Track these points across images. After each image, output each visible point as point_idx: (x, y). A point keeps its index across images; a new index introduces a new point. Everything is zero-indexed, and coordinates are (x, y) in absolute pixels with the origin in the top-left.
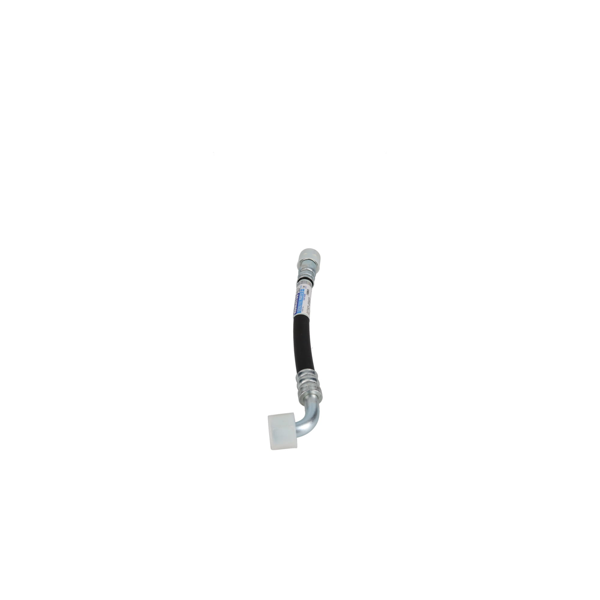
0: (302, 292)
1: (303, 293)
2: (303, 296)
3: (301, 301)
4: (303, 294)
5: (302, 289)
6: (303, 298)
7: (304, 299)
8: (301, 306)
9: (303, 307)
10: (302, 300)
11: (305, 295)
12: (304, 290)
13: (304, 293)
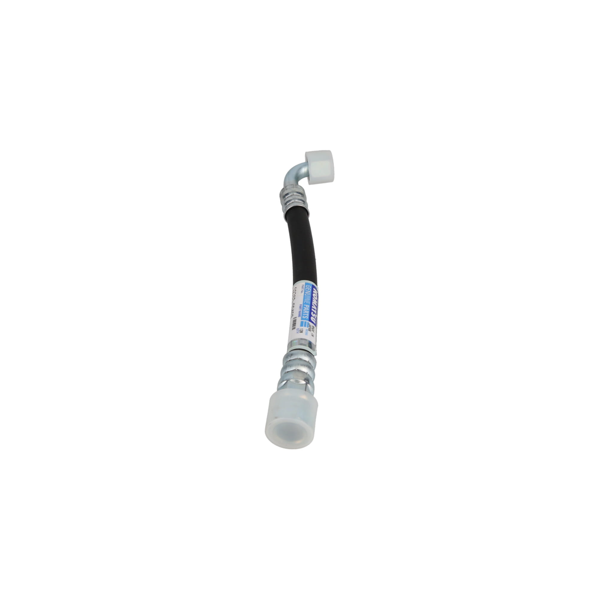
0: (304, 321)
1: (302, 319)
2: (303, 313)
3: (306, 304)
4: (302, 315)
5: (305, 326)
6: (303, 308)
7: (300, 307)
8: (305, 293)
9: (302, 292)
10: (304, 304)
11: (299, 316)
12: (302, 325)
13: (300, 318)
